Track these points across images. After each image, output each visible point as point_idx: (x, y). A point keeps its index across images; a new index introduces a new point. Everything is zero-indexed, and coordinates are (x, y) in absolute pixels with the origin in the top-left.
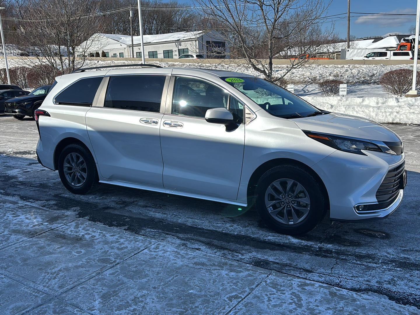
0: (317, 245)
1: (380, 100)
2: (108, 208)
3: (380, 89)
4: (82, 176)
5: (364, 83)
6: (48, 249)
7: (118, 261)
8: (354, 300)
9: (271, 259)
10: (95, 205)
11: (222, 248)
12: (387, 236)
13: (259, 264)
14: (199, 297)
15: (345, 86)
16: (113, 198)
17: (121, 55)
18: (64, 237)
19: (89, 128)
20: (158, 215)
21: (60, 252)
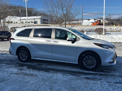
0: (99, 73)
1: (95, 36)
2: (36, 66)
3: (95, 33)
4: (25, 57)
5: (90, 31)
6: (25, 78)
7: (48, 80)
8: (116, 86)
9: (89, 77)
10: (32, 65)
11: (75, 75)
12: (115, 70)
13: (87, 78)
14: (76, 87)
15: (86, 32)
16: (35, 63)
17: (17, 22)
18: (27, 74)
19: (28, 43)
20: (52, 67)
21: (29, 78)
